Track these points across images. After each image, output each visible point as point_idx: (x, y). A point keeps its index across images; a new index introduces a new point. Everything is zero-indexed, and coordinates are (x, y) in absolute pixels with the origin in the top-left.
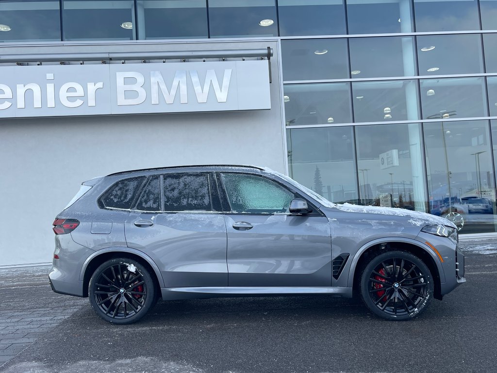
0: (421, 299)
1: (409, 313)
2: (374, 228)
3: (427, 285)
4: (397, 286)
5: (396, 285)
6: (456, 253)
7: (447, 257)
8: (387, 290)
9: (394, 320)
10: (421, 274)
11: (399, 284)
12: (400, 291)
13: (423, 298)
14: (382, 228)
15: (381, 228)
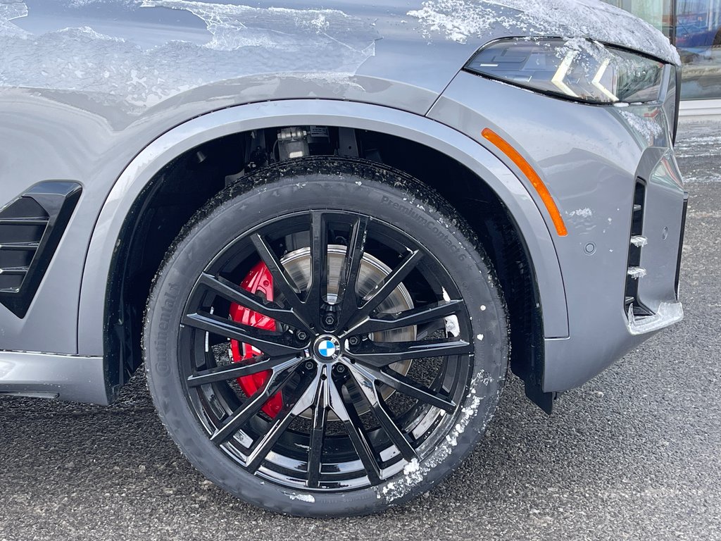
0: (440, 417)
1: (376, 481)
2: (214, 44)
3: (471, 349)
4: (330, 352)
5: (327, 346)
6: (640, 188)
7: (586, 212)
8: (277, 369)
9: (302, 513)
10: (446, 297)
11: (342, 342)
12: (342, 377)
13: (450, 410)
14: (261, 47)
15: (250, 50)
